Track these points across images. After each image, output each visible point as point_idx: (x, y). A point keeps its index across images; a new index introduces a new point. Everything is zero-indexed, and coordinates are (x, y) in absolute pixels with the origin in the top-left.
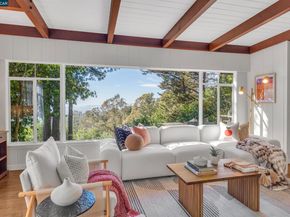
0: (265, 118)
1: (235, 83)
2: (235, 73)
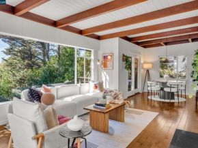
0: (108, 78)
1: (92, 57)
2: (92, 51)
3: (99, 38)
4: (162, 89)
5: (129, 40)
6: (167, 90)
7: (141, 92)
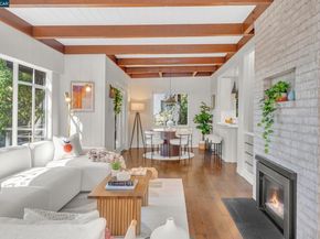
1: (49, 86)
2: (49, 73)
3: (63, 49)
4: (166, 142)
5: (117, 61)
6: (174, 142)
7: (127, 149)
